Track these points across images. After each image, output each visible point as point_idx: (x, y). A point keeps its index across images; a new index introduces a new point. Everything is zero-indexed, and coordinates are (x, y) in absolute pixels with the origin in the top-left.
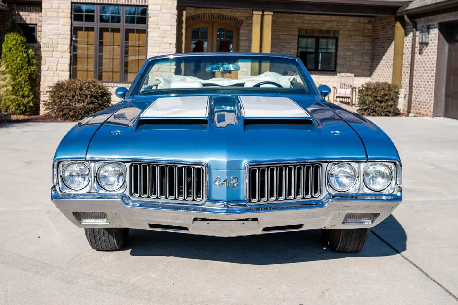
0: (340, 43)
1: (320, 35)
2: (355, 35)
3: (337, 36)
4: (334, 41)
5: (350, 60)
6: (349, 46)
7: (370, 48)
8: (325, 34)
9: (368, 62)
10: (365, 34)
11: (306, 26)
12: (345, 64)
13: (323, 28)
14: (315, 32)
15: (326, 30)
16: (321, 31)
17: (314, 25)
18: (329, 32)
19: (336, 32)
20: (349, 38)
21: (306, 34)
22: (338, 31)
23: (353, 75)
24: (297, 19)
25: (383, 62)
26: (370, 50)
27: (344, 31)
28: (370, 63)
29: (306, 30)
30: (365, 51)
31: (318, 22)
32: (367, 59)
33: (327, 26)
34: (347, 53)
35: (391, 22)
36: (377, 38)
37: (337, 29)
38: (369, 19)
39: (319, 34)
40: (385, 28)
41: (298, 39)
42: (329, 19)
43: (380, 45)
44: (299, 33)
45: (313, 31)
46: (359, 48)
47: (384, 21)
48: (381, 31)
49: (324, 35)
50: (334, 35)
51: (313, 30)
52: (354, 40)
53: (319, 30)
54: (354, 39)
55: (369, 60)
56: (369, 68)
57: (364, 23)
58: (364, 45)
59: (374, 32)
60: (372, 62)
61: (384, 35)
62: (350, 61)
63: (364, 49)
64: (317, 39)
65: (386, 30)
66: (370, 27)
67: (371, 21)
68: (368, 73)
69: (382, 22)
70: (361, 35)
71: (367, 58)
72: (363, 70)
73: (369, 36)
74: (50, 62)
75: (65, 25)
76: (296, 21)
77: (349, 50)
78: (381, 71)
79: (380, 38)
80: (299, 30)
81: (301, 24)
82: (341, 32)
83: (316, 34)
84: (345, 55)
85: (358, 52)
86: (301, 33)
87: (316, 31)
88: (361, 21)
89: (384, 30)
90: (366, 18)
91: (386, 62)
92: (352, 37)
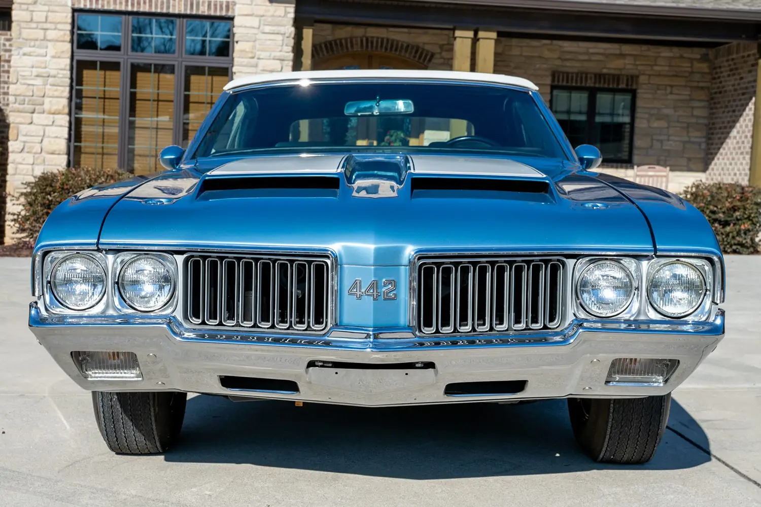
0: (639, 103)
1: (597, 85)
2: (671, 86)
3: (634, 87)
4: (628, 97)
5: (662, 137)
6: (659, 109)
7: (704, 113)
8: (609, 84)
9: (700, 144)
10: (695, 84)
11: (572, 67)
12: (651, 147)
13: (605, 71)
14: (586, 78)
15: (609, 74)
16: (599, 76)
17: (586, 64)
18: (617, 78)
19: (633, 78)
20: (659, 92)
21: (567, 82)
22: (638, 77)
23: (668, 168)
24: (549, 50)
25: (732, 143)
26: (704, 118)
27: (650, 75)
28: (703, 146)
29: (568, 73)
30: (694, 120)
31: (594, 58)
32: (697, 136)
33: (614, 66)
34: (656, 124)
35: (749, 56)
36: (720, 92)
37: (636, 73)
38: (704, 50)
39: (595, 83)
40: (737, 69)
41: (551, 93)
42: (618, 52)
43: (727, 107)
44: (553, 80)
45: (584, 76)
46: (680, 113)
47: (734, 56)
48: (729, 76)
49: (606, 86)
50: (627, 85)
51: (582, 73)
52: (670, 97)
53: (595, 75)
54: (671, 93)
55: (704, 140)
56: (702, 155)
57: (691, 60)
58: (693, 108)
59: (714, 79)
60: (708, 144)
61: (734, 85)
62: (661, 141)
63: (693, 116)
64: (593, 93)
65: (739, 74)
66: (704, 67)
67: (707, 55)
68: (701, 166)
69: (731, 57)
70: (685, 86)
71: (698, 134)
72: (689, 159)
73: (702, 88)
74: (26, 135)
75: (59, 57)
76: (547, 54)
77: (660, 118)
78: (728, 163)
79: (726, 91)
80: (554, 74)
81: (558, 62)
82: (643, 79)
83: (590, 84)
84: (650, 127)
85: (678, 122)
86: (558, 81)
87: (589, 76)
88: (685, 55)
89: (734, 74)
90: (696, 50)
91: (738, 143)
92: (666, 90)
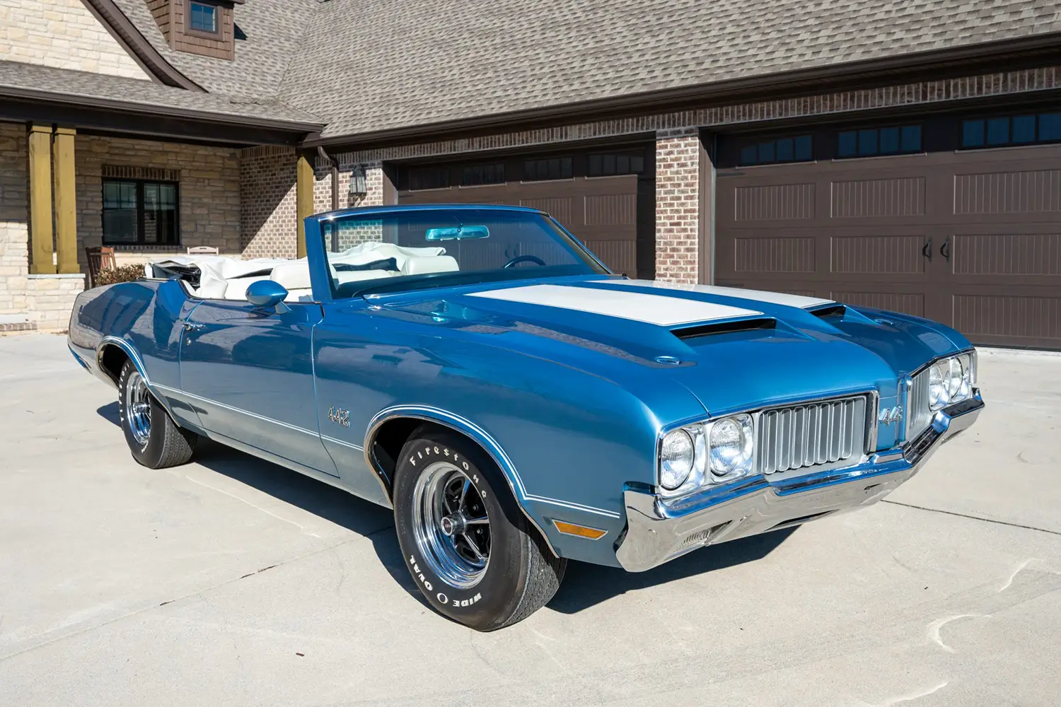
0: (183, 193)
1: (145, 178)
2: (209, 179)
3: (177, 180)
4: (171, 188)
5: (204, 223)
6: (200, 199)
7: (236, 201)
8: (155, 177)
9: (235, 227)
10: (228, 178)
11: (118, 160)
12: (196, 231)
13: (150, 165)
14: (134, 171)
15: (155, 169)
16: (146, 170)
17: (134, 160)
18: (162, 171)
19: (176, 172)
20: (198, 184)
21: (117, 174)
22: (179, 171)
23: (217, 250)
24: (97, 145)
25: (269, 226)
26: (237, 205)
27: (190, 170)
28: (238, 228)
29: (117, 167)
30: (229, 208)
31: (140, 153)
32: (233, 221)
33: (158, 161)
34: (198, 211)
35: (280, 157)
36: (251, 185)
37: (178, 167)
38: (232, 150)
39: (143, 175)
40: (268, 167)
41: (102, 184)
42: (161, 149)
43: (259, 197)
44: (104, 172)
45: (132, 169)
46: (217, 201)
47: (264, 156)
48: (259, 172)
49: (153, 178)
50: (171, 177)
51: (130, 167)
52: (208, 188)
53: (143, 169)
54: (209, 185)
55: (238, 224)
56: (238, 236)
57: (223, 158)
58: (227, 197)
59: (243, 174)
60: (241, 227)
61: (265, 180)
62: (204, 225)
63: (227, 204)
64: (140, 186)
65: (271, 171)
66: (234, 164)
67: (234, 154)
68: (237, 245)
69: (259, 157)
70: (220, 179)
71: (233, 219)
72: (228, 240)
73: (233, 181)
76: (96, 148)
77: (202, 206)
78: (266, 242)
79: (257, 185)
80: (104, 167)
81: (107, 156)
82: (184, 173)
83: (138, 176)
84: (193, 213)
85: (216, 209)
86: (109, 174)
87: (137, 169)
88: (218, 154)
89: (265, 171)
90: (226, 149)
91: (275, 226)
92: (204, 182)
